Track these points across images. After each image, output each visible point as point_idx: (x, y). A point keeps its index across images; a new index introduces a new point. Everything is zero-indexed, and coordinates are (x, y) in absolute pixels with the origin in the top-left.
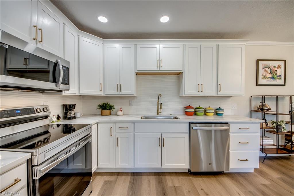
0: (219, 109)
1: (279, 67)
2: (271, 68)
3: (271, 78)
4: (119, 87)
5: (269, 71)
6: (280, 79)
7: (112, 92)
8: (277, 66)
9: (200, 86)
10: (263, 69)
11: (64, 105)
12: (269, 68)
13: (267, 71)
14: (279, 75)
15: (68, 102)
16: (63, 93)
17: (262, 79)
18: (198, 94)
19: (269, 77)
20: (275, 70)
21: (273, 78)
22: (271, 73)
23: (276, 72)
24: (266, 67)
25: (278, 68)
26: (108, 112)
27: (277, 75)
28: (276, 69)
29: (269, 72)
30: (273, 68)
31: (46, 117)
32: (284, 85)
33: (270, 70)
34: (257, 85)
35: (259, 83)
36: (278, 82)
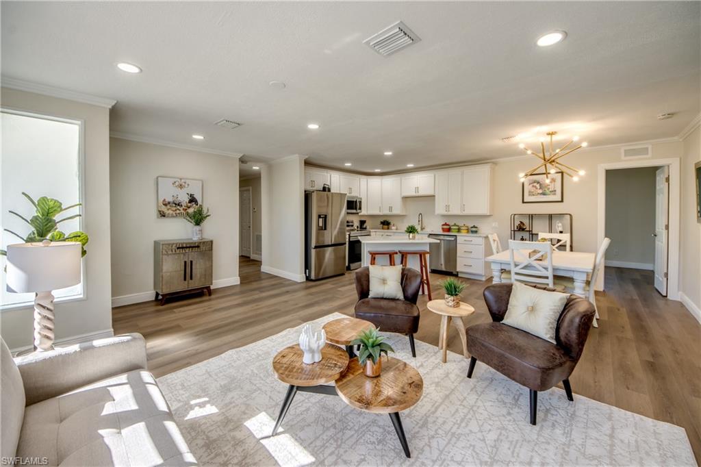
0: (474, 227)
1: (553, 180)
2: (541, 183)
3: (541, 194)
4: (391, 209)
5: (538, 186)
6: (554, 194)
7: (386, 212)
8: (549, 180)
9: (447, 207)
10: (530, 184)
11: (361, 221)
12: (538, 183)
13: (535, 187)
14: (552, 190)
15: (363, 219)
16: (358, 214)
17: (529, 195)
18: (446, 213)
19: (538, 193)
20: (546, 185)
21: (544, 194)
22: (541, 188)
23: (548, 187)
24: (535, 182)
27: (550, 190)
28: (548, 183)
29: (539, 187)
31: (352, 226)
32: (562, 201)
33: (540, 185)
34: (523, 202)
35: (525, 201)
36: (551, 198)
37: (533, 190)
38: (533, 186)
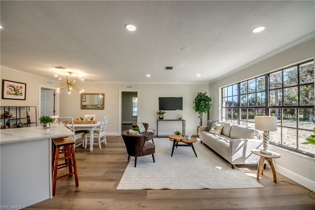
2: (15, 87)
3: (14, 94)
5: (13, 89)
6: (21, 95)
8: (19, 87)
10: (8, 87)
12: (13, 87)
13: (11, 89)
14: (21, 93)
17: (7, 94)
19: (13, 94)
21: (16, 94)
22: (14, 91)
24: (11, 86)
25: (20, 88)
27: (19, 93)
28: (19, 89)
29: (13, 90)
30: (17, 88)
32: (25, 100)
33: (14, 89)
34: (3, 98)
36: (20, 97)
37: (10, 91)
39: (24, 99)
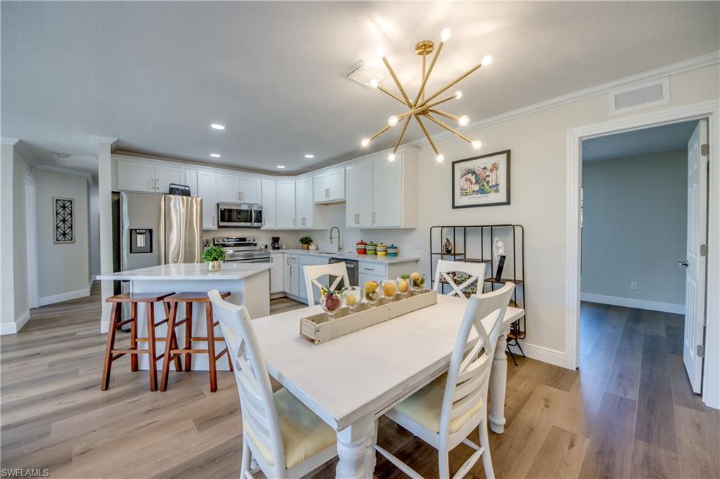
0: (393, 247)
1: (495, 167)
2: (478, 173)
3: (477, 191)
4: (304, 221)
5: (473, 179)
6: (497, 191)
7: (301, 226)
8: (489, 167)
9: (357, 217)
10: (462, 176)
11: (273, 238)
12: (474, 173)
13: (469, 180)
14: (494, 184)
16: (262, 228)
17: (461, 195)
19: (474, 191)
20: (485, 176)
21: (482, 191)
22: (477, 182)
23: (488, 178)
24: (468, 173)
25: (491, 170)
26: (305, 245)
27: (490, 185)
28: (488, 173)
29: (474, 181)
30: (483, 172)
31: (254, 245)
32: (508, 203)
33: (476, 177)
34: (454, 207)
35: (456, 205)
36: (492, 197)
37: (467, 185)
38: (467, 180)
39: (505, 201)
